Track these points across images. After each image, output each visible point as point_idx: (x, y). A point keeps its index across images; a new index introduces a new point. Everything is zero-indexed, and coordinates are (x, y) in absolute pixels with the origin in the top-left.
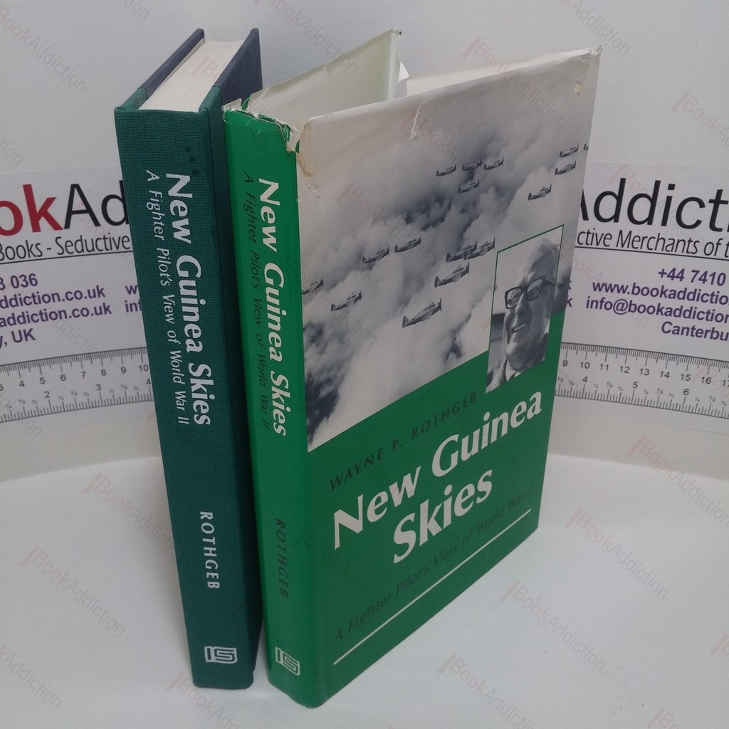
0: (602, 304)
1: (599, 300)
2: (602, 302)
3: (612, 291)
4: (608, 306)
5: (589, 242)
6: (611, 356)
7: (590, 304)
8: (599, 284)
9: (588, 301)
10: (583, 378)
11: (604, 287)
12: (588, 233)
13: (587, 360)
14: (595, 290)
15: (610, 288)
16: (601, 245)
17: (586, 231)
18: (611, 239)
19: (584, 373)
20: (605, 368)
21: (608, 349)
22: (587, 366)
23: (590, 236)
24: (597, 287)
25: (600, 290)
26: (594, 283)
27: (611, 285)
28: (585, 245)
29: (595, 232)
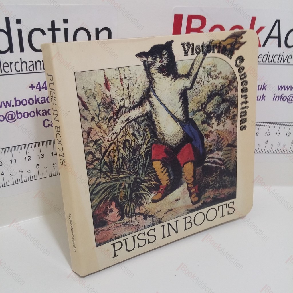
0: (281, 98)
1: (280, 96)
2: (281, 96)
3: (288, 90)
4: (285, 98)
5: (279, 61)
6: (282, 128)
7: (274, 99)
8: (281, 86)
9: (274, 97)
10: (266, 141)
11: (284, 87)
12: (280, 55)
13: (269, 131)
14: (279, 89)
15: (287, 88)
16: (286, 62)
17: (279, 54)
18: (291, 58)
19: (267, 138)
20: (278, 134)
21: (280, 124)
22: (268, 134)
23: (280, 57)
24: (280, 88)
25: (281, 89)
26: (278, 86)
27: (287, 86)
28: (277, 63)
29: (283, 54)
